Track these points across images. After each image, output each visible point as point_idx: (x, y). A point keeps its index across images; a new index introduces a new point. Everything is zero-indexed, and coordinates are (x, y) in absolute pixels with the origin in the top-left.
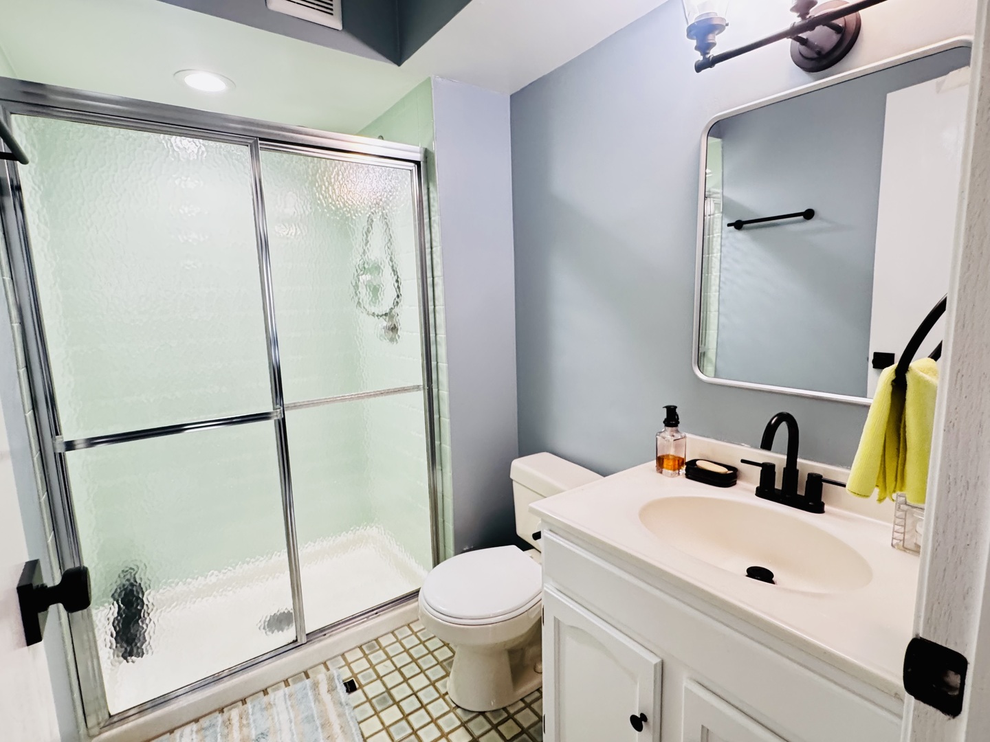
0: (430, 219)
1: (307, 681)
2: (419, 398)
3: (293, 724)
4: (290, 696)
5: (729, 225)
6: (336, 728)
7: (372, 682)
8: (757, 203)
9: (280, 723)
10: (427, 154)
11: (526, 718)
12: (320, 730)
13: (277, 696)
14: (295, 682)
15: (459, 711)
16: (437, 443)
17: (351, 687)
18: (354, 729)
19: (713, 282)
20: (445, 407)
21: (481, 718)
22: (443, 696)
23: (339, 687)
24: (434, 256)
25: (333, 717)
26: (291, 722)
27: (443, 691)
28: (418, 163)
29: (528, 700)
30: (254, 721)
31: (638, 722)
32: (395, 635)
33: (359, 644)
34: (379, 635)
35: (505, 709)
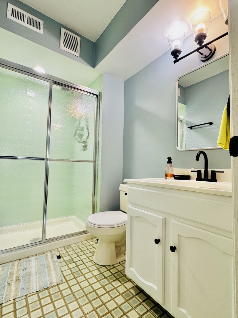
0: (99, 111)
1: (44, 255)
2: (92, 165)
3: (37, 267)
4: (37, 259)
5: (188, 128)
6: (52, 268)
7: (66, 256)
8: (196, 121)
9: (32, 266)
10: (100, 93)
11: (120, 268)
12: (46, 268)
13: (33, 259)
14: (39, 255)
15: (96, 265)
16: (96, 180)
17: (59, 257)
18: (58, 268)
19: (184, 145)
20: (100, 167)
21: (104, 267)
22: (91, 261)
23: (55, 257)
24: (100, 121)
25: (51, 265)
26: (36, 266)
27: (91, 260)
28: (97, 96)
29: (121, 263)
30: (23, 265)
31: (157, 241)
32: (76, 244)
33: (64, 246)
34: (71, 244)
35: (113, 265)
